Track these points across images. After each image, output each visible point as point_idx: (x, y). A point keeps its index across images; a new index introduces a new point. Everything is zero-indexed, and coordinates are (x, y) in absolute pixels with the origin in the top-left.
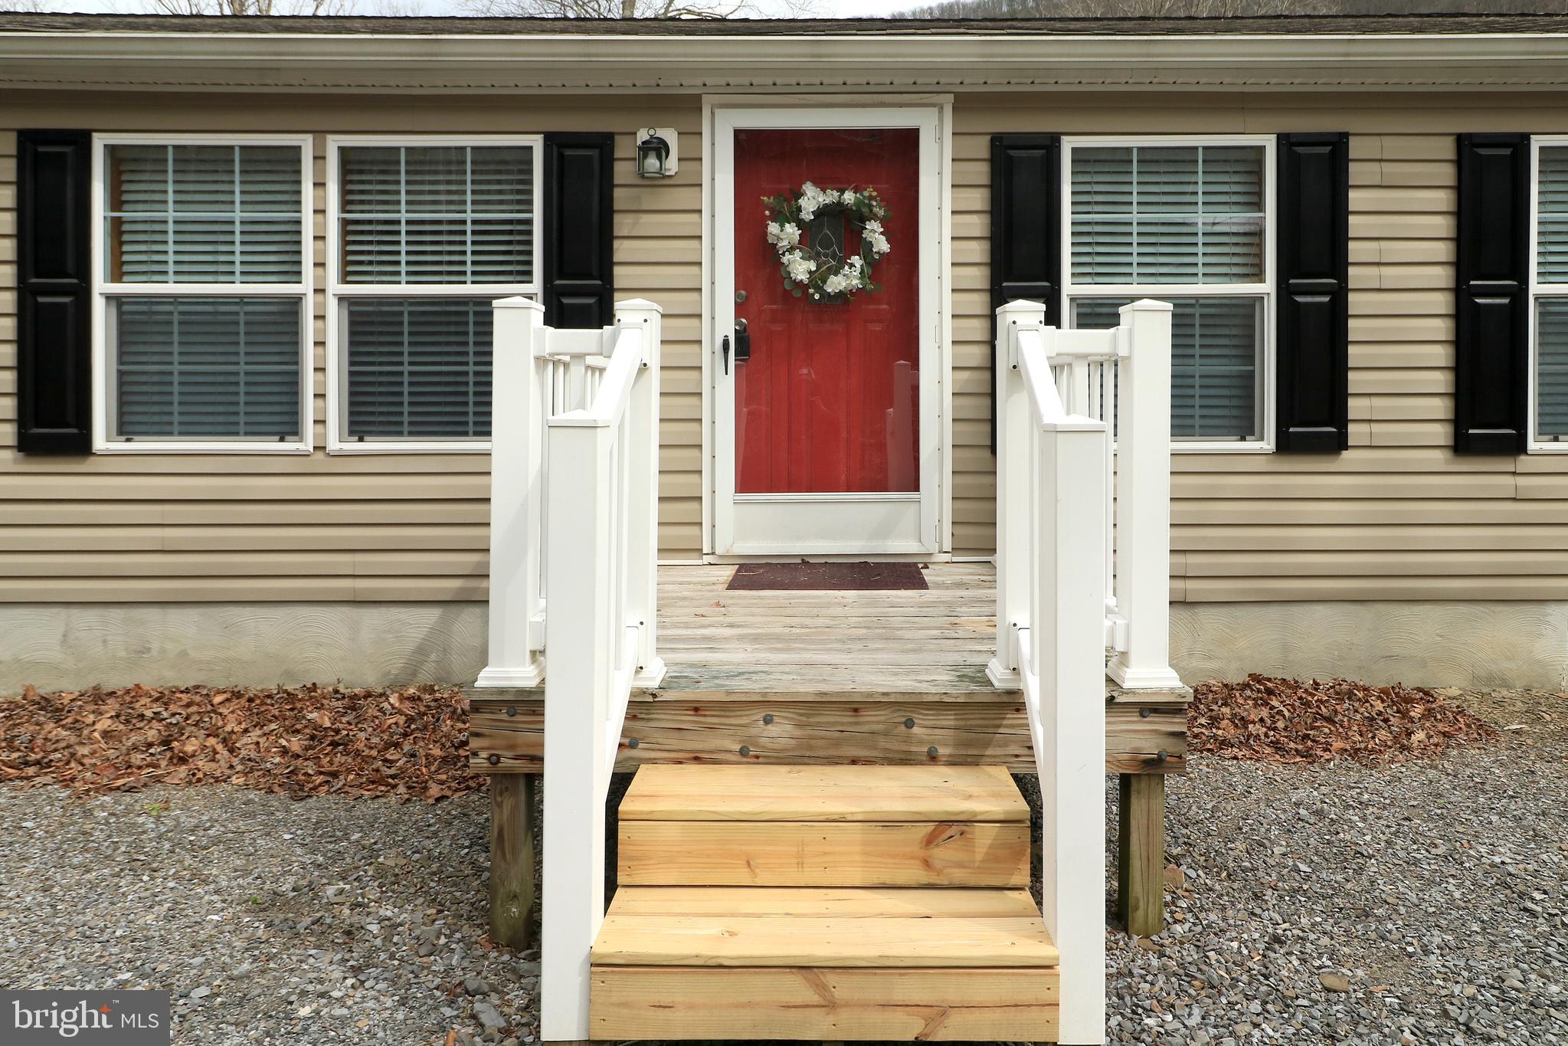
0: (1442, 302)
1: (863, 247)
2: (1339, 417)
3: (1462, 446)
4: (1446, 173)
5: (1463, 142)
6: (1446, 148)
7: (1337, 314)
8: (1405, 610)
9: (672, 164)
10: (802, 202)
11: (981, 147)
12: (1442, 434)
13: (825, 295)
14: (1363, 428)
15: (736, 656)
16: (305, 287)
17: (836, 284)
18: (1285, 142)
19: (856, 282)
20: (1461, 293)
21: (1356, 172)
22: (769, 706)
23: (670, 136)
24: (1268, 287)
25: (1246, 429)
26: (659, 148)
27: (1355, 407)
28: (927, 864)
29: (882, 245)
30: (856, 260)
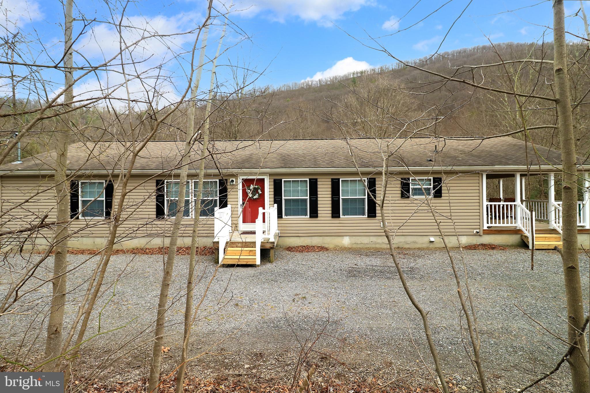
0: (330, 199)
1: (258, 193)
2: (317, 213)
3: (333, 217)
4: (330, 183)
5: (332, 179)
6: (330, 180)
7: (316, 201)
8: (326, 237)
9: (234, 183)
10: (251, 187)
11: (273, 180)
12: (330, 215)
13: (253, 199)
14: (320, 215)
15: (237, 239)
16: (190, 198)
17: (255, 197)
18: (310, 179)
19: (257, 197)
20: (332, 198)
21: (319, 183)
22: (238, 243)
23: (234, 179)
24: (308, 197)
25: (306, 215)
26: (233, 181)
27: (319, 212)
28: (249, 254)
29: (260, 192)
30: (257, 194)
